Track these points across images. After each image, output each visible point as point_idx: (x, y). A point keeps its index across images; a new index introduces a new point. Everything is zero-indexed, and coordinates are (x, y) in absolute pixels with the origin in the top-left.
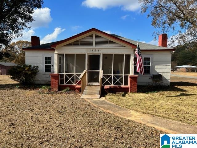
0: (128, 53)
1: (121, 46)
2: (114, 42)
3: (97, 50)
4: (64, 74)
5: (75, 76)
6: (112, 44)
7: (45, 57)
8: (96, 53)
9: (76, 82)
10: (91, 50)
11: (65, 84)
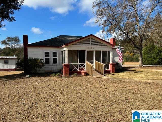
0: (109, 50)
1: (105, 45)
2: (102, 43)
3: (92, 48)
4: (72, 64)
5: (79, 65)
6: (101, 44)
7: (53, 52)
8: (92, 49)
9: (80, 69)
10: (89, 48)
11: (72, 71)
